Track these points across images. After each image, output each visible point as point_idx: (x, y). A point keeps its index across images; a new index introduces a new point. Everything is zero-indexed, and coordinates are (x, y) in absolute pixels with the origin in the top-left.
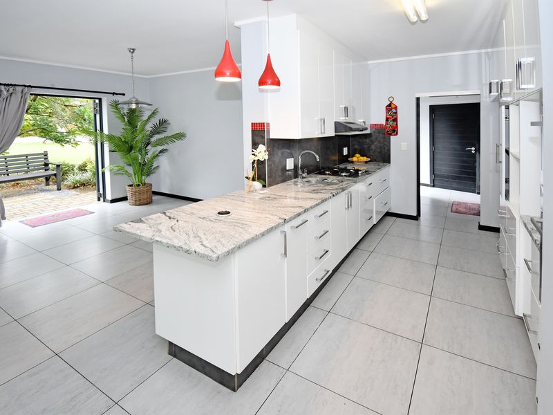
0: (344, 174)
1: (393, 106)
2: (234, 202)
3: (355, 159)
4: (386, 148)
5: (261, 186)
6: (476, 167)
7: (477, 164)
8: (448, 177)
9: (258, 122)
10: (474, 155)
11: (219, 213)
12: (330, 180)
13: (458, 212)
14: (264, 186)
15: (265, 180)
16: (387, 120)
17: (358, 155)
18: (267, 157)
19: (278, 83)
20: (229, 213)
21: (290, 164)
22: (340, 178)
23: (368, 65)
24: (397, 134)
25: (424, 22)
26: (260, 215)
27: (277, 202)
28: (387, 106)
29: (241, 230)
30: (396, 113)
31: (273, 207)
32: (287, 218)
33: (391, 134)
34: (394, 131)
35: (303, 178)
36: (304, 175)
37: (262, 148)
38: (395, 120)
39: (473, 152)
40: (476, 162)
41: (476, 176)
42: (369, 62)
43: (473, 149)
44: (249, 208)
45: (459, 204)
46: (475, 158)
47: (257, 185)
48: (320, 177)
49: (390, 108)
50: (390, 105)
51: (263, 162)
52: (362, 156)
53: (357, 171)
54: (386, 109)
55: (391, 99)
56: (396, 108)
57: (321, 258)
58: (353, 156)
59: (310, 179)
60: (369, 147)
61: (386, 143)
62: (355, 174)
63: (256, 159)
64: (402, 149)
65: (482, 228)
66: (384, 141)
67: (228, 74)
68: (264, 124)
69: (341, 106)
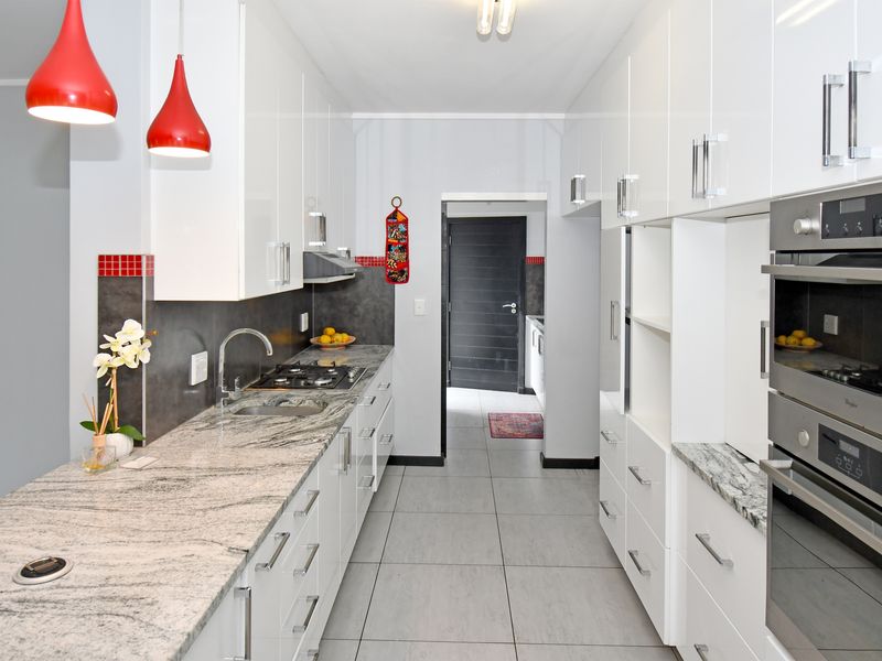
0: (319, 382)
1: (400, 217)
2: (62, 514)
3: (325, 339)
4: (387, 312)
5: (131, 444)
6: (517, 341)
7: (520, 335)
8: (473, 364)
9: (120, 253)
10: (515, 316)
11: (26, 573)
12: (294, 401)
13: (503, 436)
14: (138, 444)
15: (139, 426)
16: (389, 247)
17: (331, 331)
18: (146, 359)
19: (204, 143)
20: (61, 564)
21: (198, 370)
22: (314, 393)
23: (352, 120)
24: (407, 280)
25: (503, 38)
26: (164, 552)
27: (194, 491)
28: (388, 218)
29: (128, 626)
30: (406, 233)
31: (192, 512)
32: (249, 545)
33: (395, 281)
34: (402, 272)
35: (231, 402)
36: (232, 395)
37: (133, 330)
38: (405, 248)
39: (514, 311)
40: (517, 330)
41: (517, 358)
42: (356, 115)
43: (513, 305)
44: (120, 530)
45: (499, 418)
46: (516, 322)
47: (119, 442)
48: (267, 395)
49: (396, 221)
50: (394, 215)
51: (137, 372)
52: (339, 331)
53: (344, 370)
54: (388, 223)
55: (397, 203)
56: (406, 222)
57: (306, 624)
58: (321, 333)
59: (245, 404)
60: (351, 312)
61: (385, 299)
62: (341, 378)
63: (117, 363)
64: (418, 311)
65: (548, 464)
66: (382, 296)
67: (73, 97)
68: (139, 257)
69: (313, 214)
